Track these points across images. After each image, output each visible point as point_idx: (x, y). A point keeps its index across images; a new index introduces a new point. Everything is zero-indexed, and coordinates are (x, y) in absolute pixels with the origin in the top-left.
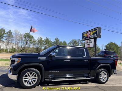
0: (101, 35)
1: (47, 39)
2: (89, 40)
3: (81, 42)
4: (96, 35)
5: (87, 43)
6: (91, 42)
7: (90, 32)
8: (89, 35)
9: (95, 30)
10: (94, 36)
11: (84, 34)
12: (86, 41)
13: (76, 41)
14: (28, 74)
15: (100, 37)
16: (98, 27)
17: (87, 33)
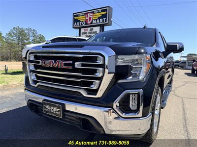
0: (112, 21)
2: (89, 29)
3: (33, 33)
4: (106, 20)
5: (86, 33)
7: (93, 13)
10: (101, 21)
11: (77, 16)
13: (23, 31)
15: (111, 25)
16: (109, 7)
17: (85, 14)
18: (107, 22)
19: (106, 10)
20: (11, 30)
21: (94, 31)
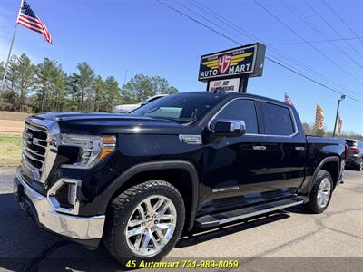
0: (262, 69)
1: (49, 64)
4: (250, 66)
6: (231, 88)
7: (231, 54)
8: (226, 64)
9: (246, 51)
10: (242, 69)
11: (206, 60)
12: (212, 83)
14: (144, 206)
15: (260, 75)
16: (258, 43)
17: (219, 57)
18: (252, 71)
19: (252, 50)
21: (229, 85)
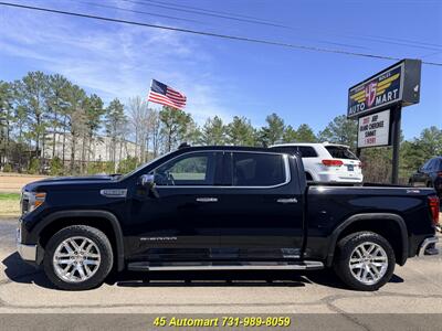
0: (418, 93)
2: (371, 117)
4: (398, 92)
5: (366, 128)
6: (380, 125)
7: (377, 81)
9: (393, 73)
10: (390, 97)
11: (354, 93)
12: (362, 120)
14: (69, 243)
15: (416, 101)
16: (405, 60)
17: (366, 86)
18: (400, 98)
19: (398, 71)
20: (331, 125)
21: (378, 120)
